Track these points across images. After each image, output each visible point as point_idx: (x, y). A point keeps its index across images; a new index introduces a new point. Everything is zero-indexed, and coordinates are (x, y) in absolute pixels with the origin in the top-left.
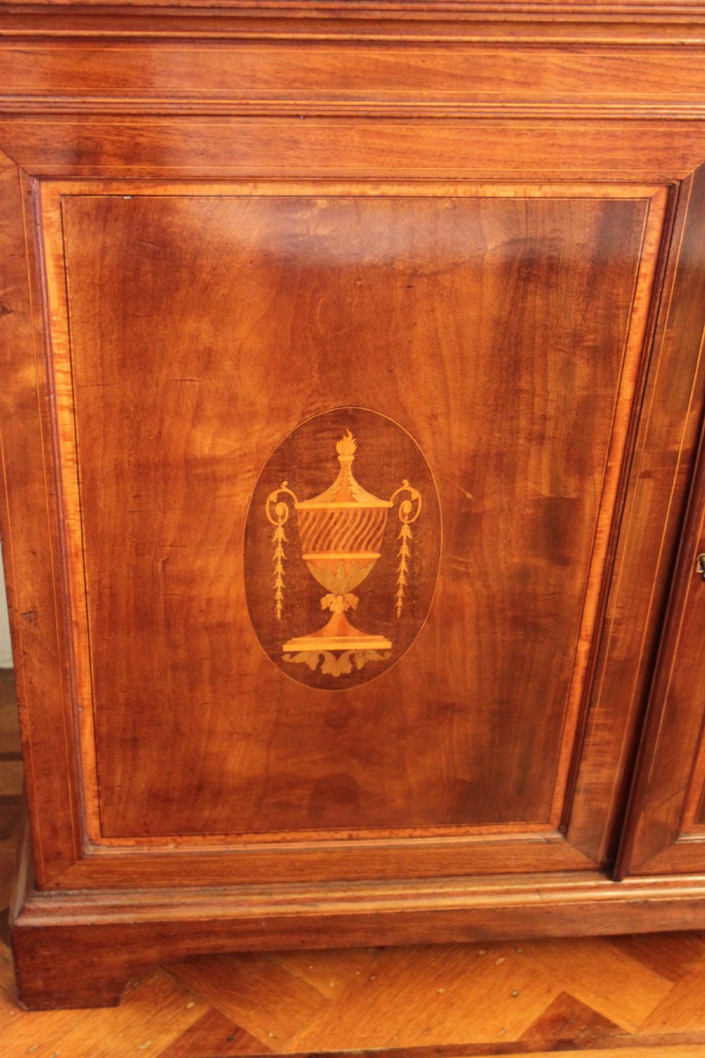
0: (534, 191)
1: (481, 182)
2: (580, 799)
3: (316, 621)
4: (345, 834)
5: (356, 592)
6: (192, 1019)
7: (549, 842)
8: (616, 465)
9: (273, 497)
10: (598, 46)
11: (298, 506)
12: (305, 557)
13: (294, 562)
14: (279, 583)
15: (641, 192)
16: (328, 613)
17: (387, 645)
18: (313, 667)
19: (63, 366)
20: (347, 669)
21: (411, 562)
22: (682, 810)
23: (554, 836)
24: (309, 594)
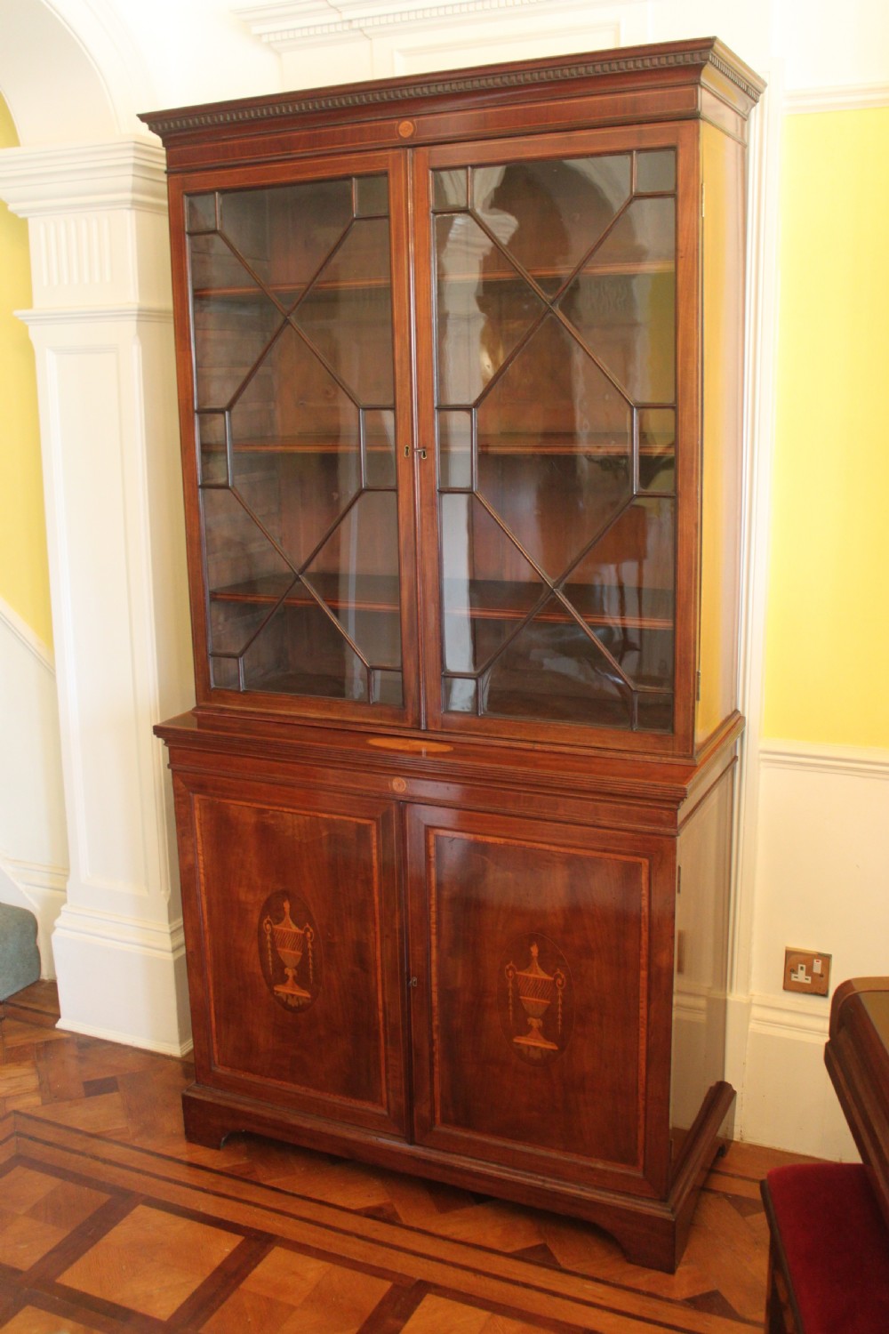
0: (334, 817)
2: (392, 1094)
3: (284, 979)
4: (304, 1088)
5: (295, 968)
8: (378, 931)
9: (265, 921)
11: (274, 926)
12: (278, 949)
14: (270, 959)
15: (366, 822)
16: (287, 976)
17: (309, 996)
18: (284, 1000)
19: (200, 858)
20: (296, 1004)
21: (314, 959)
22: (433, 1112)
23: (386, 1113)
24: (280, 966)
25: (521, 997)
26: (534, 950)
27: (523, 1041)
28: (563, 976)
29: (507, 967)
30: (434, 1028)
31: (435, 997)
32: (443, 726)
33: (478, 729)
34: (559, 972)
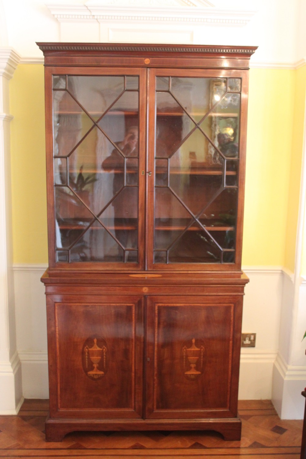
0: (118, 304)
1: (110, 303)
2: (136, 403)
3: (92, 369)
4: (99, 409)
5: (98, 364)
6: (74, 444)
8: (134, 344)
9: (85, 348)
10: (122, 286)
11: (89, 349)
12: (91, 358)
13: (89, 358)
14: (87, 362)
15: (131, 305)
16: (94, 367)
17: (103, 373)
18: (92, 377)
19: (57, 328)
20: (98, 377)
21: (106, 359)
22: (153, 406)
23: (133, 411)
24: (91, 363)
25: (188, 358)
26: (194, 341)
27: (188, 373)
28: (203, 348)
29: (184, 348)
30: (155, 375)
31: (156, 364)
32: (154, 268)
33: (167, 268)
34: (202, 346)
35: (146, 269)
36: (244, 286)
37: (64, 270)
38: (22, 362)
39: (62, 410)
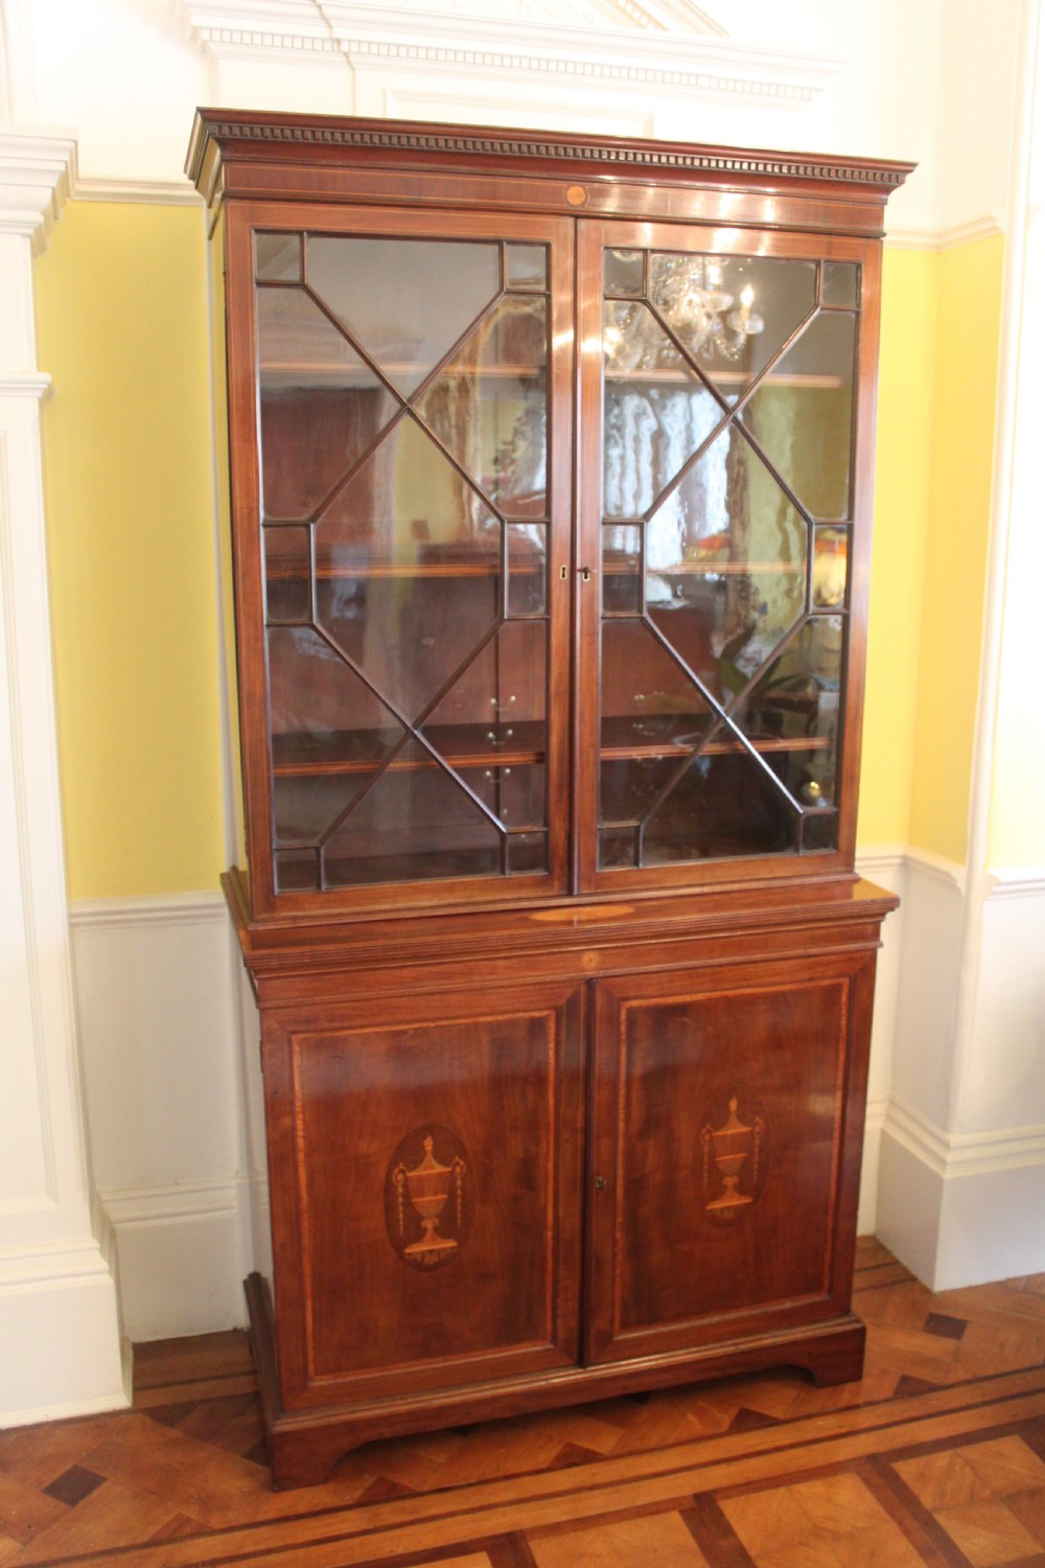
0: (500, 1018)
1: (478, 1015)
2: (560, 1321)
3: (419, 1235)
4: (441, 1359)
5: (437, 1216)
6: (369, 1483)
7: (547, 1350)
8: (551, 1138)
9: (396, 1171)
10: (519, 957)
11: (409, 1174)
12: (414, 1200)
14: (401, 1216)
15: (545, 1013)
16: (425, 1229)
17: (454, 1244)
18: (419, 1260)
19: (300, 1116)
20: (437, 1260)
21: (463, 1197)
22: (612, 1322)
23: (550, 1346)
24: (416, 1220)
25: (718, 1159)
26: (733, 1105)
27: (716, 1205)
28: (761, 1122)
29: (704, 1131)
30: (618, 1226)
31: (620, 1191)
32: (598, 886)
33: (637, 883)
34: (757, 1119)
35: (575, 892)
36: (880, 919)
37: (304, 917)
38: (119, 1227)
39: (320, 1382)
